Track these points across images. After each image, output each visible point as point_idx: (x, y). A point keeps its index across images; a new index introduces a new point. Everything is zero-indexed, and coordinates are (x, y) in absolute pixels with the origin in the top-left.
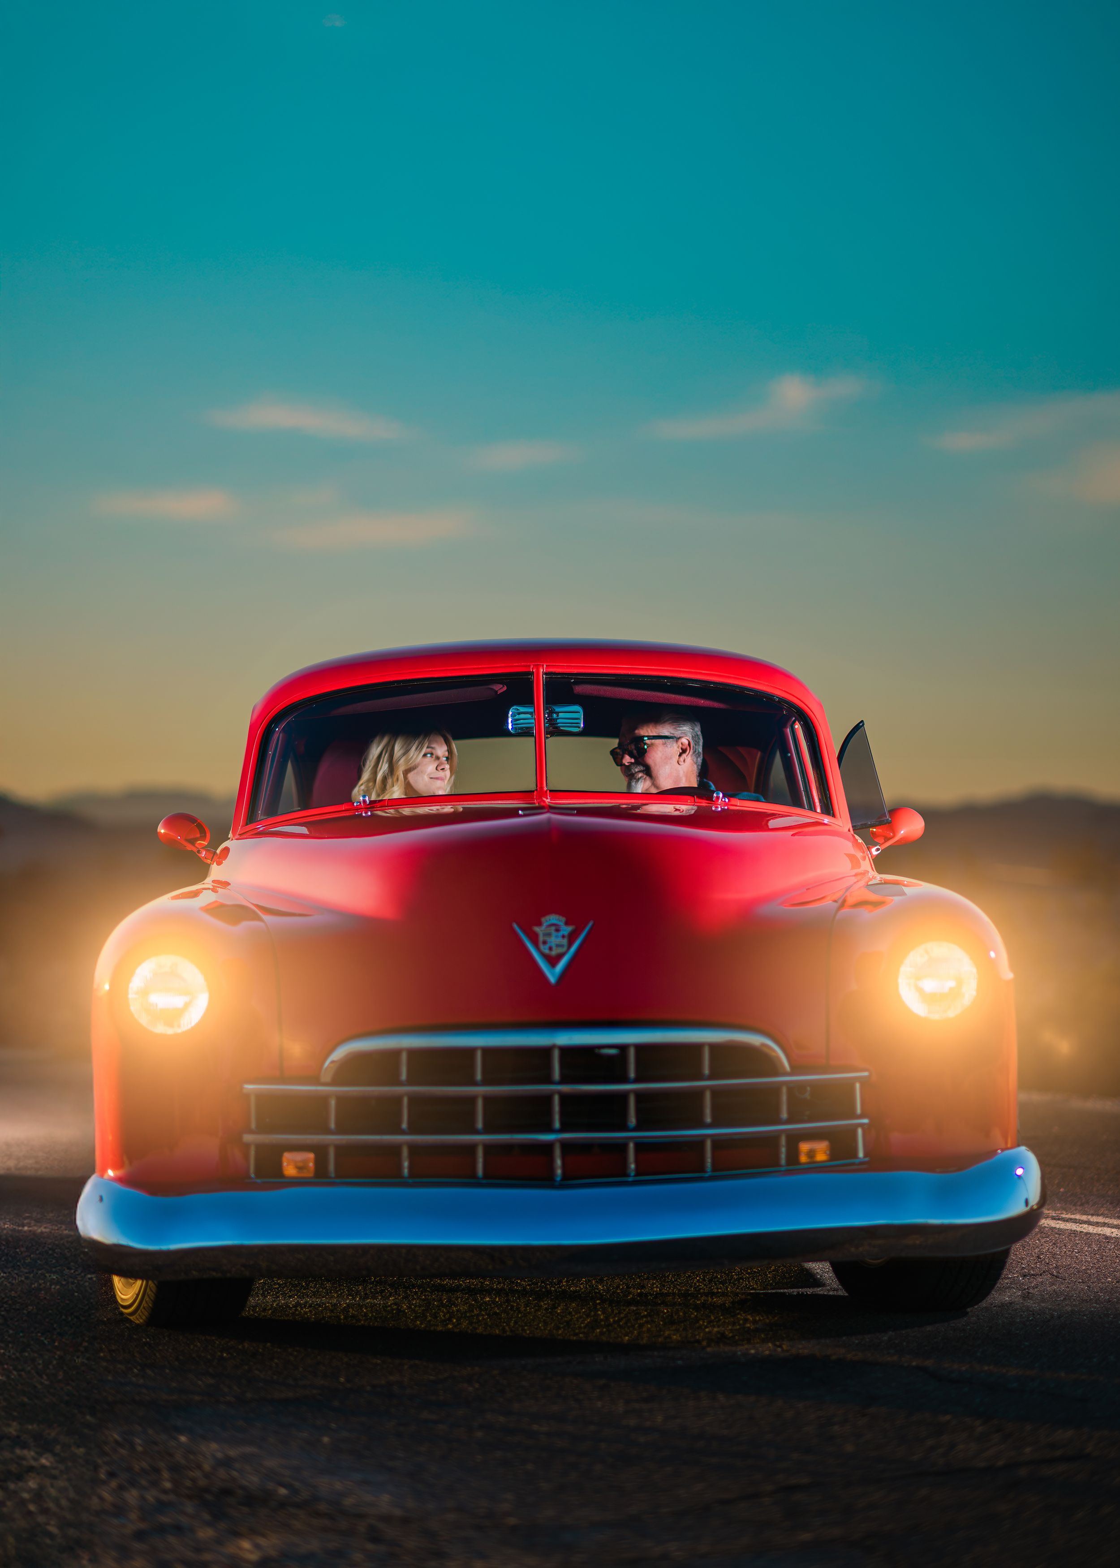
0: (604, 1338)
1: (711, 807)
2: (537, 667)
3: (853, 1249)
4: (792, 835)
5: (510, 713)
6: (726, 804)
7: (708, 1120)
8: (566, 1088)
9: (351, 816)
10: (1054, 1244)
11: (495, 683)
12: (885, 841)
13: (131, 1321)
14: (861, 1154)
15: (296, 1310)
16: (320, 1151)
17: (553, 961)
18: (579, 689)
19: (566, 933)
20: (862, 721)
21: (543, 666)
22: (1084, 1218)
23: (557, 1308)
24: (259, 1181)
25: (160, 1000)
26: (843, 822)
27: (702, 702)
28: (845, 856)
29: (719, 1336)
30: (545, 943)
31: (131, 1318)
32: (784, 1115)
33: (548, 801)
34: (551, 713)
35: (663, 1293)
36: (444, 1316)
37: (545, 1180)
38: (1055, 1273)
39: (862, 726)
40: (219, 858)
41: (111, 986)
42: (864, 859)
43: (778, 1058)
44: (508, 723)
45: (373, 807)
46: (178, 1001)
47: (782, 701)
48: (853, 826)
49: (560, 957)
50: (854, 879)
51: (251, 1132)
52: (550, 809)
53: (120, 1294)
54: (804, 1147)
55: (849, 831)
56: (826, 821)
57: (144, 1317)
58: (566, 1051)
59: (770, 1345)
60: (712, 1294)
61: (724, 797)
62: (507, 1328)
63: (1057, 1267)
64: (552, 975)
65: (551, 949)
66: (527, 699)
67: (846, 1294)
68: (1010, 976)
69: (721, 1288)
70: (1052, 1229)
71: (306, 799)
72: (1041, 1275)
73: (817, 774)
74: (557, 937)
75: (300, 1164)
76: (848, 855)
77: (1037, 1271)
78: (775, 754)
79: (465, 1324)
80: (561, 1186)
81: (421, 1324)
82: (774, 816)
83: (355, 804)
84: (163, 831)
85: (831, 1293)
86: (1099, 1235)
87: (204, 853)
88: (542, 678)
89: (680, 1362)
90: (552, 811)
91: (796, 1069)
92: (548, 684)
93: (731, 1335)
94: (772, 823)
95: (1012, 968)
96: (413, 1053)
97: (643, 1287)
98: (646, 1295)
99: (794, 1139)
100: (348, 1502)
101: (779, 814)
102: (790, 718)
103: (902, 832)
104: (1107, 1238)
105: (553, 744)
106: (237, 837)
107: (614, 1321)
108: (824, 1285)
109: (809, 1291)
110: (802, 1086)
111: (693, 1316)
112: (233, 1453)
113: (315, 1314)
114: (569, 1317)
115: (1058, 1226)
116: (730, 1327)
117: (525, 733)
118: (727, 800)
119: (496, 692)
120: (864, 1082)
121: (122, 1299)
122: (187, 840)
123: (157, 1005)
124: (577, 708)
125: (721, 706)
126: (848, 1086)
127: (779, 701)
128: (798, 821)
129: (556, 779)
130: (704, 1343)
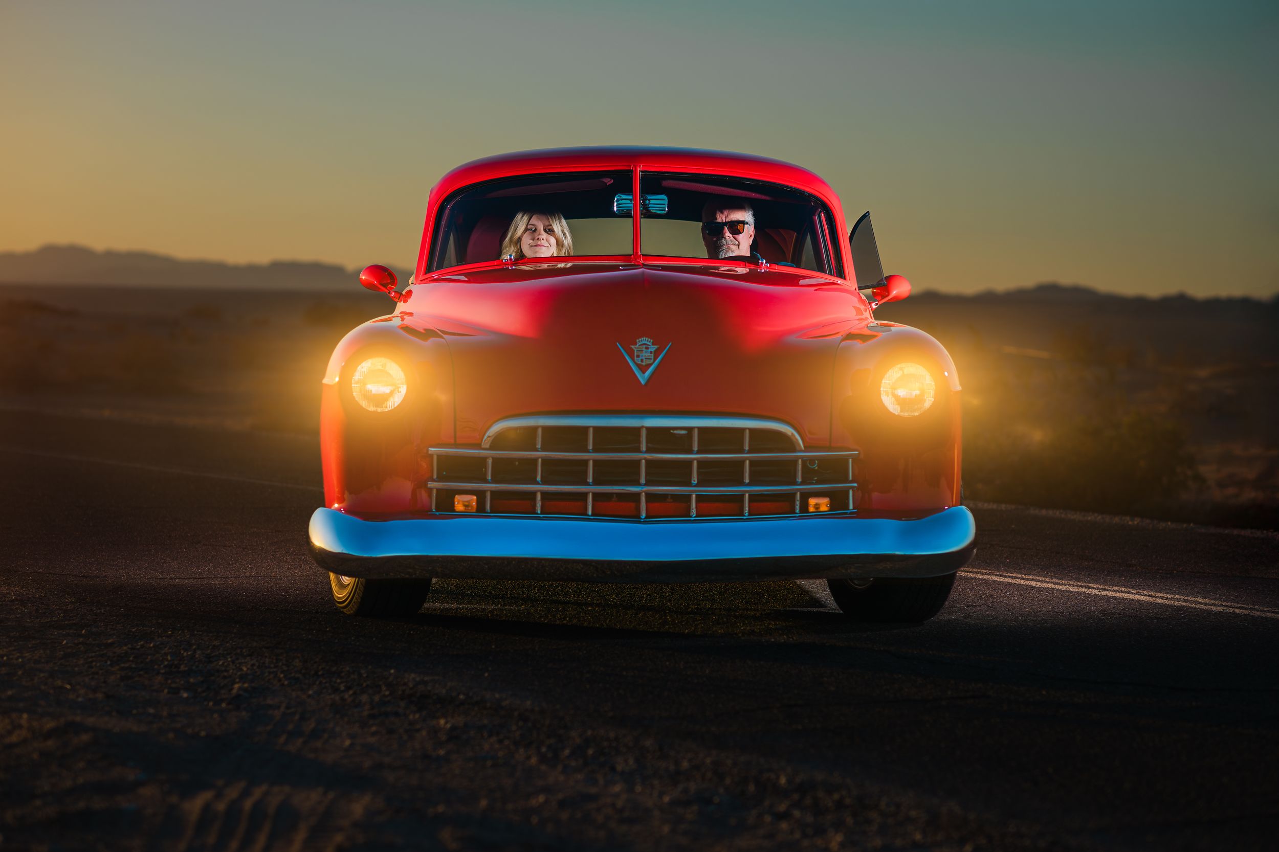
0: (671, 630)
1: (757, 269)
2: (635, 167)
3: (843, 571)
4: (816, 290)
5: (616, 199)
6: (768, 268)
7: (747, 481)
8: (649, 456)
9: (499, 269)
10: (994, 590)
11: (607, 177)
12: (882, 299)
13: (343, 612)
14: (851, 507)
15: (457, 611)
16: (480, 494)
17: (643, 369)
18: (666, 183)
19: (653, 350)
20: (868, 212)
21: (640, 166)
22: (1019, 576)
23: (639, 614)
24: (438, 513)
25: (374, 388)
26: (851, 283)
27: (753, 195)
28: (853, 308)
29: (750, 631)
30: (638, 356)
31: (345, 610)
32: (799, 479)
33: (642, 261)
34: (644, 200)
35: (713, 608)
36: (561, 616)
37: (634, 517)
38: (990, 605)
39: (867, 215)
40: (405, 298)
41: (340, 378)
42: (866, 311)
43: (797, 440)
44: (614, 207)
45: (517, 263)
46: (386, 390)
47: (811, 196)
48: (858, 287)
49: (649, 366)
50: (857, 322)
51: (433, 480)
52: (644, 266)
53: (336, 594)
54: (812, 501)
55: (855, 289)
56: (839, 282)
57: (354, 609)
58: (650, 430)
59: (785, 637)
60: (748, 610)
61: (766, 263)
62: (604, 624)
63: (993, 602)
64: (643, 378)
65: (642, 361)
66: (629, 190)
67: (842, 612)
68: (959, 388)
69: (754, 607)
70: (994, 581)
71: (462, 257)
72: (980, 606)
73: (834, 249)
74: (646, 352)
75: (466, 503)
76: (855, 308)
77: (978, 604)
78: (807, 236)
79: (575, 621)
80: (645, 522)
81: (545, 620)
82: (804, 277)
83: (504, 261)
84: (363, 278)
85: (831, 611)
86: (1028, 585)
87: (393, 294)
88: (639, 174)
89: (722, 644)
90: (644, 267)
91: (808, 448)
92: (643, 179)
93: (758, 631)
94: (802, 282)
95: (961, 384)
96: (546, 429)
97: (699, 605)
98: (701, 609)
99: (806, 496)
100: (504, 704)
101: (805, 276)
102: (817, 209)
103: (894, 292)
104: (1032, 587)
105: (645, 223)
106: (419, 282)
107: (678, 622)
108: (826, 607)
109: (815, 610)
110: (812, 460)
111: (733, 621)
112: (426, 679)
113: (471, 613)
114: (647, 619)
115: (999, 580)
116: (758, 627)
117: (625, 214)
118: (768, 265)
119: (606, 183)
120: (856, 459)
121: (338, 598)
122: (382, 285)
123: (371, 391)
124: (664, 197)
125: (768, 198)
126: (843, 461)
127: (808, 196)
128: (819, 281)
129: (647, 248)
130: (740, 635)
